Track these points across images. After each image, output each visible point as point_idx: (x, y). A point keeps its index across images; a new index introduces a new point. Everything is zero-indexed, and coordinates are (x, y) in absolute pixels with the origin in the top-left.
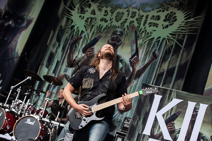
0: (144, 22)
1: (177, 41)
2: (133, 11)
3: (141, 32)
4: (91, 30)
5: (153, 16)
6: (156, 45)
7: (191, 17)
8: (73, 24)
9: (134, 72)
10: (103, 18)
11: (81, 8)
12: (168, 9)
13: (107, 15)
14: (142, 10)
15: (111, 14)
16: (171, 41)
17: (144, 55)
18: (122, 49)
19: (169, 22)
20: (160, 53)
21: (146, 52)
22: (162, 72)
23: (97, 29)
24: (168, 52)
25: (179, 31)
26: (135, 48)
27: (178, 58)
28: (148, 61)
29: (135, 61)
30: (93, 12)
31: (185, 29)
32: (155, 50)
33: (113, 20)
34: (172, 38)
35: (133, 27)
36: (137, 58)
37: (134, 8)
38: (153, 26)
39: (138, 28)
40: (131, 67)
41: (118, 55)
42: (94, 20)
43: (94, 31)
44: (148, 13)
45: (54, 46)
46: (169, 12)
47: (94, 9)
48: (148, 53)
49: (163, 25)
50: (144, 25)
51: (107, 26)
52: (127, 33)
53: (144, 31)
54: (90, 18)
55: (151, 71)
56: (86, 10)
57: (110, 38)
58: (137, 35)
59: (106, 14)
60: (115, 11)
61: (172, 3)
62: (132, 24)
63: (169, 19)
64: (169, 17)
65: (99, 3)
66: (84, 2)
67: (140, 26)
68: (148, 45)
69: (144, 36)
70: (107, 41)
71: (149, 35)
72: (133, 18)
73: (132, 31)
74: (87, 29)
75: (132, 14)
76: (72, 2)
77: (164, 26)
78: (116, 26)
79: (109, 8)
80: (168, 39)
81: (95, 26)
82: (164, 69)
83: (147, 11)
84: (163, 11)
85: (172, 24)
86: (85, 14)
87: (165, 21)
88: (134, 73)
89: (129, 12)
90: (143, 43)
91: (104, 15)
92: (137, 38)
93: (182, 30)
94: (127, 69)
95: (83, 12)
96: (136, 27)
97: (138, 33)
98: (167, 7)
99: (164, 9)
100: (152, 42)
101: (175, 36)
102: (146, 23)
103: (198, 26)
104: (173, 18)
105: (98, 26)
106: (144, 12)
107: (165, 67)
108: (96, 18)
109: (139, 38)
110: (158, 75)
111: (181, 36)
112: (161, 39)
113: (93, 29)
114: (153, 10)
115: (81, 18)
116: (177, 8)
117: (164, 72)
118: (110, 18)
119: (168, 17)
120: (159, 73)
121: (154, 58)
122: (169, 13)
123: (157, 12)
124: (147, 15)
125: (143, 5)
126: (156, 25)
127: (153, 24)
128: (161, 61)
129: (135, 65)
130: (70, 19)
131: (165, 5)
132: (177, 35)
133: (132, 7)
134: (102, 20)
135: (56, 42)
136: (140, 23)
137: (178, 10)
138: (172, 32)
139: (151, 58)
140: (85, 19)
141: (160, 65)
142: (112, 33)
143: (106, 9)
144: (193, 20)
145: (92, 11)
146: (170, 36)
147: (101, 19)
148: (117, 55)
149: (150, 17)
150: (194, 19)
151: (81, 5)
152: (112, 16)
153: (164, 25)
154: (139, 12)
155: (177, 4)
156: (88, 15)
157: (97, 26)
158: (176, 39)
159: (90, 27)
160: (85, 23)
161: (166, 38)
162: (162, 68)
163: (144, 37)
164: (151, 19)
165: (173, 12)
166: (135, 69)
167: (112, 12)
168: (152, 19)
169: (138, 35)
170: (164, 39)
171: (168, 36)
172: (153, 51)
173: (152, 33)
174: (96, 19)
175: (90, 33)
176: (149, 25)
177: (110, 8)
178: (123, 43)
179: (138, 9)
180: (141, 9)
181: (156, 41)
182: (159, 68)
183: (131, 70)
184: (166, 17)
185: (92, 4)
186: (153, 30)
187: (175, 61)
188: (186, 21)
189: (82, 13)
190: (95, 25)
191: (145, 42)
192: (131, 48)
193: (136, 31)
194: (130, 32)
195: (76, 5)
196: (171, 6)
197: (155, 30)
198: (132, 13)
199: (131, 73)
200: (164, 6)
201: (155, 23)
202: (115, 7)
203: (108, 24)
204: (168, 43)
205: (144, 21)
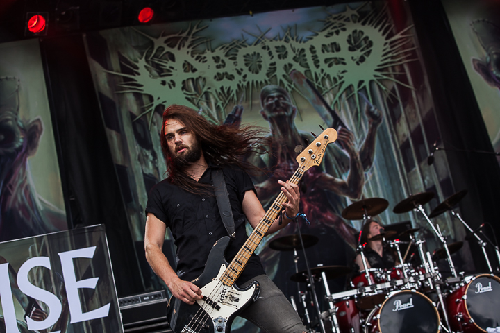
0: (312, 62)
1: (396, 78)
2: (277, 45)
3: (320, 80)
4: (208, 103)
5: (324, 46)
6: (365, 97)
7: (394, 31)
8: (156, 103)
9: (355, 157)
10: (218, 74)
11: (153, 66)
12: (344, 27)
13: (224, 66)
14: (293, 39)
15: (232, 61)
16: (386, 83)
17: (354, 121)
18: (302, 120)
19: (362, 51)
20: (380, 109)
21: (354, 114)
22: (405, 140)
23: (219, 97)
24: (392, 102)
25: (389, 60)
26: (327, 112)
27: (414, 108)
28: (368, 130)
29: (345, 137)
30: (187, 66)
31: (395, 55)
32: (369, 107)
33: (244, 71)
34: (385, 77)
35: (297, 75)
36: (344, 129)
37: (275, 39)
38: (337, 64)
39: (308, 74)
40: (343, 149)
41: (302, 135)
42: (201, 82)
43: (216, 104)
44: (310, 43)
45: (143, 160)
46: (349, 32)
47: (185, 61)
48: (359, 115)
49: (352, 58)
50: (318, 67)
51: (238, 85)
52: (293, 89)
53: (325, 77)
54: (188, 80)
55: (385, 147)
56: (168, 68)
57: (263, 108)
58: (316, 88)
59: (220, 63)
60: (236, 55)
61: (343, 14)
62: (290, 71)
63: (357, 44)
64: (355, 42)
65: (189, 47)
66: (152, 52)
67: (310, 71)
68: (348, 100)
69: (331, 85)
70: (261, 115)
71: (339, 82)
72: (285, 59)
73: (301, 83)
74: (198, 104)
75: (277, 51)
76: (122, 59)
77: (357, 60)
78: (259, 82)
79: (217, 50)
80: (378, 80)
81: (211, 93)
82: (404, 135)
83: (304, 39)
84: (337, 33)
85: (369, 52)
86: (171, 75)
87: (351, 49)
88: (357, 158)
89: (269, 49)
90: (337, 98)
91: (218, 67)
92: (319, 94)
93: (392, 57)
94: (338, 156)
95: (163, 72)
96: (303, 73)
97: (316, 84)
98: (340, 24)
99: (336, 29)
100: (354, 94)
101: (388, 71)
102: (318, 61)
103: (413, 46)
104: (363, 42)
105: (219, 90)
106: (300, 42)
107: (404, 129)
108: (203, 76)
109: (322, 92)
110: (401, 148)
111: (397, 69)
112: (366, 84)
113: (213, 101)
114: (317, 35)
115: (167, 85)
116: (359, 21)
117: (408, 140)
118: (236, 69)
119: (353, 42)
120: (401, 143)
121: (376, 122)
122: (351, 33)
123: (327, 36)
124: (309, 47)
125: (290, 30)
126: (340, 61)
127: (333, 60)
128: (392, 123)
129: (348, 144)
130: (141, 94)
131: (332, 20)
132: (390, 69)
133: (268, 39)
134: (219, 77)
135: (141, 151)
136: (307, 64)
137: (364, 24)
138: (379, 66)
139: (370, 122)
140: (179, 85)
141: (393, 129)
142: (260, 97)
143: (215, 54)
144: (401, 37)
145: (184, 65)
146: (378, 73)
147: (215, 77)
148: (299, 135)
149: (318, 49)
150: (402, 34)
151: (149, 59)
152: (235, 64)
153: (355, 58)
154: (289, 44)
155: (355, 16)
156: (179, 75)
157: (216, 91)
158: (392, 76)
159: (201, 97)
160: (185, 94)
161: (375, 79)
162: (401, 134)
163: (333, 88)
164: (323, 51)
165: (358, 31)
166: (354, 151)
167: (231, 56)
168: (326, 52)
169: (318, 86)
170: (371, 82)
171: (375, 76)
172: (365, 109)
173: (342, 77)
174: (204, 79)
175: (212, 110)
176: (327, 64)
177: (222, 50)
178: (297, 110)
179: (284, 39)
180: (290, 38)
181: (359, 91)
182: (395, 135)
183: (348, 155)
184: (349, 41)
185: (174, 51)
186: (341, 71)
187: (414, 116)
188: (389, 41)
189: (162, 74)
190: (209, 90)
191: (340, 97)
192: (321, 115)
193: (307, 81)
194: (297, 84)
195: (137, 62)
196: (345, 20)
197: (344, 72)
198: (275, 49)
199: (350, 160)
200: (333, 24)
201: (336, 58)
202: (231, 45)
203: (240, 82)
204: (384, 88)
205: (311, 58)
